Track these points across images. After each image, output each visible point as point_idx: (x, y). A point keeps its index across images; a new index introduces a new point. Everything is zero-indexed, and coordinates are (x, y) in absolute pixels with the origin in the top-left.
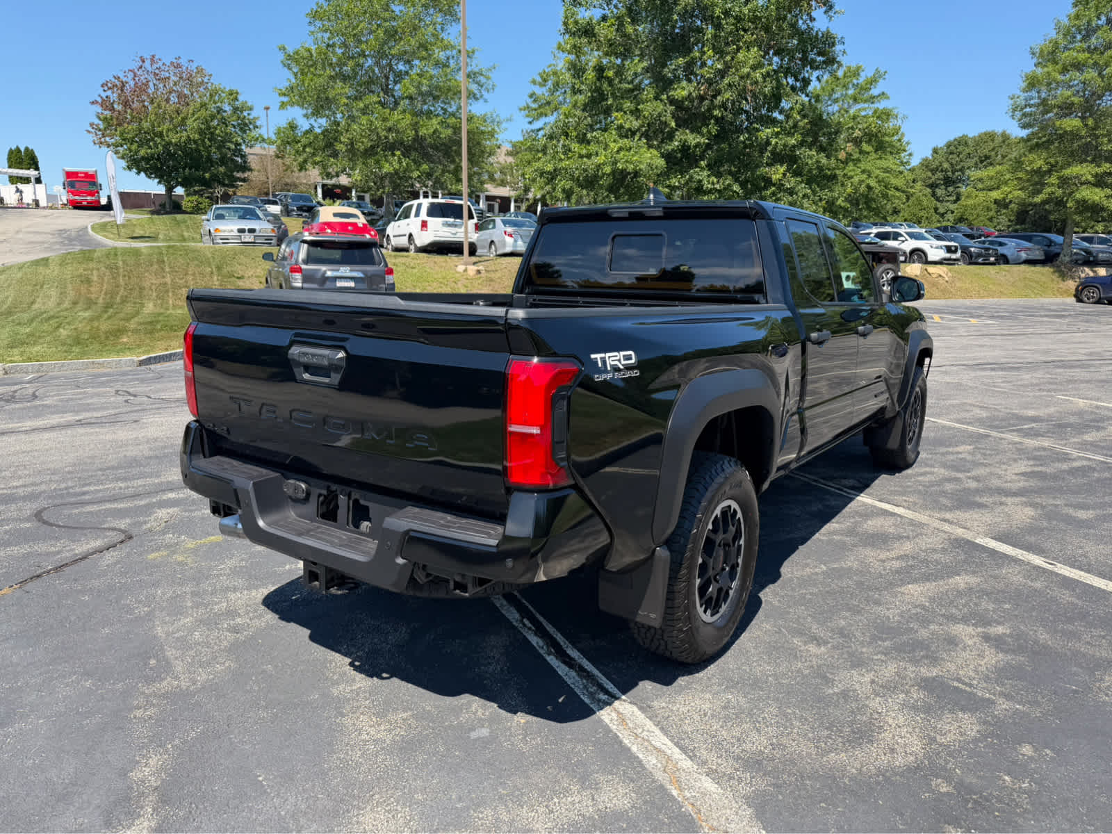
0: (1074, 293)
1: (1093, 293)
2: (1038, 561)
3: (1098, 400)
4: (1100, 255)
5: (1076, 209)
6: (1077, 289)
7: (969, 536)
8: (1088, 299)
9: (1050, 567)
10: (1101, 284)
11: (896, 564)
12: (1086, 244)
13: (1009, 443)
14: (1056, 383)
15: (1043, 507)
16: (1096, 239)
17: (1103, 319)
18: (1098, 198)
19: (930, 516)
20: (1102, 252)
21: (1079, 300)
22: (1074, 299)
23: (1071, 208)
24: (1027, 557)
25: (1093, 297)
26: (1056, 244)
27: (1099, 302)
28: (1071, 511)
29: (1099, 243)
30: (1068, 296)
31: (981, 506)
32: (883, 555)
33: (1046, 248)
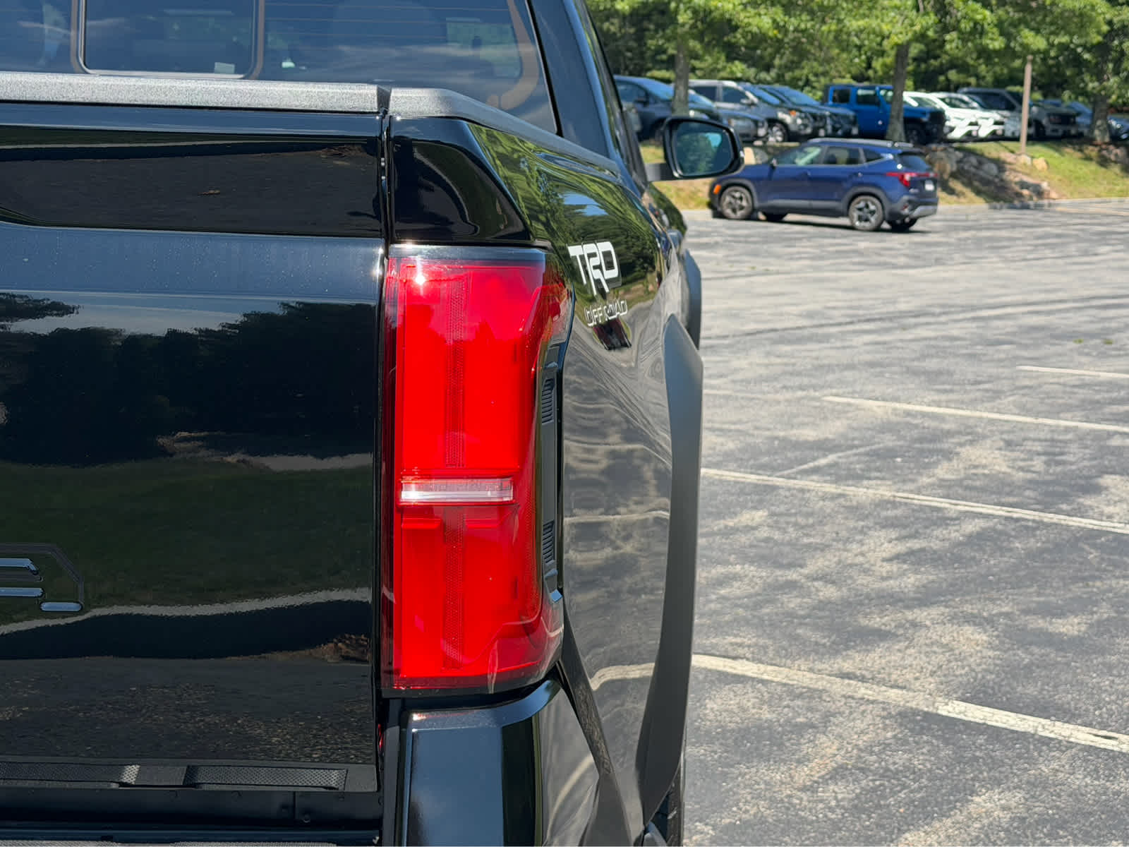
0: (707, 199)
1: (741, 199)
2: (1082, 735)
3: (897, 399)
4: (734, 122)
5: (694, 26)
6: (711, 193)
7: (919, 702)
8: (734, 211)
9: (1109, 745)
10: (750, 179)
11: (841, 791)
12: (705, 101)
13: (823, 499)
14: (799, 374)
15: (992, 620)
16: (720, 93)
17: (777, 248)
18: (731, 6)
19: (811, 670)
20: (737, 118)
21: (719, 215)
22: (708, 212)
23: (683, 25)
24: (1056, 730)
25: (742, 208)
26: (657, 99)
27: (751, 217)
28: (1040, 623)
29: (726, 100)
30: (697, 206)
31: (882, 635)
32: (803, 775)
33: (640, 106)
